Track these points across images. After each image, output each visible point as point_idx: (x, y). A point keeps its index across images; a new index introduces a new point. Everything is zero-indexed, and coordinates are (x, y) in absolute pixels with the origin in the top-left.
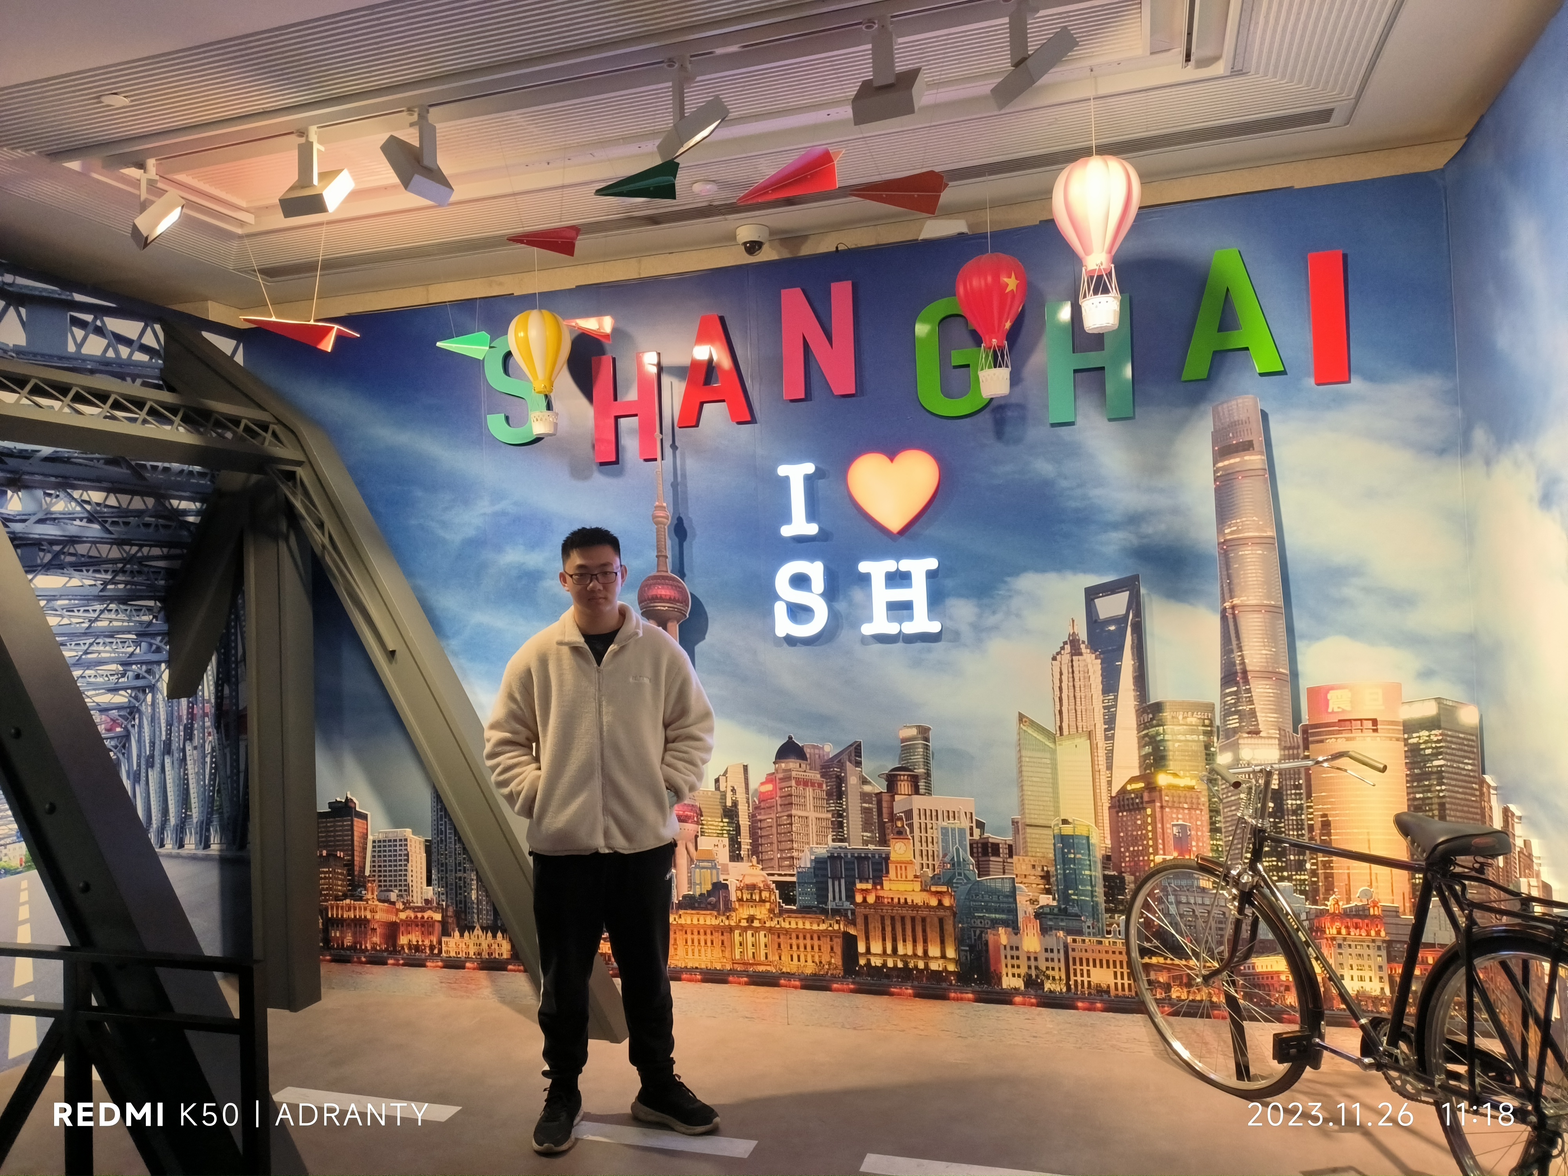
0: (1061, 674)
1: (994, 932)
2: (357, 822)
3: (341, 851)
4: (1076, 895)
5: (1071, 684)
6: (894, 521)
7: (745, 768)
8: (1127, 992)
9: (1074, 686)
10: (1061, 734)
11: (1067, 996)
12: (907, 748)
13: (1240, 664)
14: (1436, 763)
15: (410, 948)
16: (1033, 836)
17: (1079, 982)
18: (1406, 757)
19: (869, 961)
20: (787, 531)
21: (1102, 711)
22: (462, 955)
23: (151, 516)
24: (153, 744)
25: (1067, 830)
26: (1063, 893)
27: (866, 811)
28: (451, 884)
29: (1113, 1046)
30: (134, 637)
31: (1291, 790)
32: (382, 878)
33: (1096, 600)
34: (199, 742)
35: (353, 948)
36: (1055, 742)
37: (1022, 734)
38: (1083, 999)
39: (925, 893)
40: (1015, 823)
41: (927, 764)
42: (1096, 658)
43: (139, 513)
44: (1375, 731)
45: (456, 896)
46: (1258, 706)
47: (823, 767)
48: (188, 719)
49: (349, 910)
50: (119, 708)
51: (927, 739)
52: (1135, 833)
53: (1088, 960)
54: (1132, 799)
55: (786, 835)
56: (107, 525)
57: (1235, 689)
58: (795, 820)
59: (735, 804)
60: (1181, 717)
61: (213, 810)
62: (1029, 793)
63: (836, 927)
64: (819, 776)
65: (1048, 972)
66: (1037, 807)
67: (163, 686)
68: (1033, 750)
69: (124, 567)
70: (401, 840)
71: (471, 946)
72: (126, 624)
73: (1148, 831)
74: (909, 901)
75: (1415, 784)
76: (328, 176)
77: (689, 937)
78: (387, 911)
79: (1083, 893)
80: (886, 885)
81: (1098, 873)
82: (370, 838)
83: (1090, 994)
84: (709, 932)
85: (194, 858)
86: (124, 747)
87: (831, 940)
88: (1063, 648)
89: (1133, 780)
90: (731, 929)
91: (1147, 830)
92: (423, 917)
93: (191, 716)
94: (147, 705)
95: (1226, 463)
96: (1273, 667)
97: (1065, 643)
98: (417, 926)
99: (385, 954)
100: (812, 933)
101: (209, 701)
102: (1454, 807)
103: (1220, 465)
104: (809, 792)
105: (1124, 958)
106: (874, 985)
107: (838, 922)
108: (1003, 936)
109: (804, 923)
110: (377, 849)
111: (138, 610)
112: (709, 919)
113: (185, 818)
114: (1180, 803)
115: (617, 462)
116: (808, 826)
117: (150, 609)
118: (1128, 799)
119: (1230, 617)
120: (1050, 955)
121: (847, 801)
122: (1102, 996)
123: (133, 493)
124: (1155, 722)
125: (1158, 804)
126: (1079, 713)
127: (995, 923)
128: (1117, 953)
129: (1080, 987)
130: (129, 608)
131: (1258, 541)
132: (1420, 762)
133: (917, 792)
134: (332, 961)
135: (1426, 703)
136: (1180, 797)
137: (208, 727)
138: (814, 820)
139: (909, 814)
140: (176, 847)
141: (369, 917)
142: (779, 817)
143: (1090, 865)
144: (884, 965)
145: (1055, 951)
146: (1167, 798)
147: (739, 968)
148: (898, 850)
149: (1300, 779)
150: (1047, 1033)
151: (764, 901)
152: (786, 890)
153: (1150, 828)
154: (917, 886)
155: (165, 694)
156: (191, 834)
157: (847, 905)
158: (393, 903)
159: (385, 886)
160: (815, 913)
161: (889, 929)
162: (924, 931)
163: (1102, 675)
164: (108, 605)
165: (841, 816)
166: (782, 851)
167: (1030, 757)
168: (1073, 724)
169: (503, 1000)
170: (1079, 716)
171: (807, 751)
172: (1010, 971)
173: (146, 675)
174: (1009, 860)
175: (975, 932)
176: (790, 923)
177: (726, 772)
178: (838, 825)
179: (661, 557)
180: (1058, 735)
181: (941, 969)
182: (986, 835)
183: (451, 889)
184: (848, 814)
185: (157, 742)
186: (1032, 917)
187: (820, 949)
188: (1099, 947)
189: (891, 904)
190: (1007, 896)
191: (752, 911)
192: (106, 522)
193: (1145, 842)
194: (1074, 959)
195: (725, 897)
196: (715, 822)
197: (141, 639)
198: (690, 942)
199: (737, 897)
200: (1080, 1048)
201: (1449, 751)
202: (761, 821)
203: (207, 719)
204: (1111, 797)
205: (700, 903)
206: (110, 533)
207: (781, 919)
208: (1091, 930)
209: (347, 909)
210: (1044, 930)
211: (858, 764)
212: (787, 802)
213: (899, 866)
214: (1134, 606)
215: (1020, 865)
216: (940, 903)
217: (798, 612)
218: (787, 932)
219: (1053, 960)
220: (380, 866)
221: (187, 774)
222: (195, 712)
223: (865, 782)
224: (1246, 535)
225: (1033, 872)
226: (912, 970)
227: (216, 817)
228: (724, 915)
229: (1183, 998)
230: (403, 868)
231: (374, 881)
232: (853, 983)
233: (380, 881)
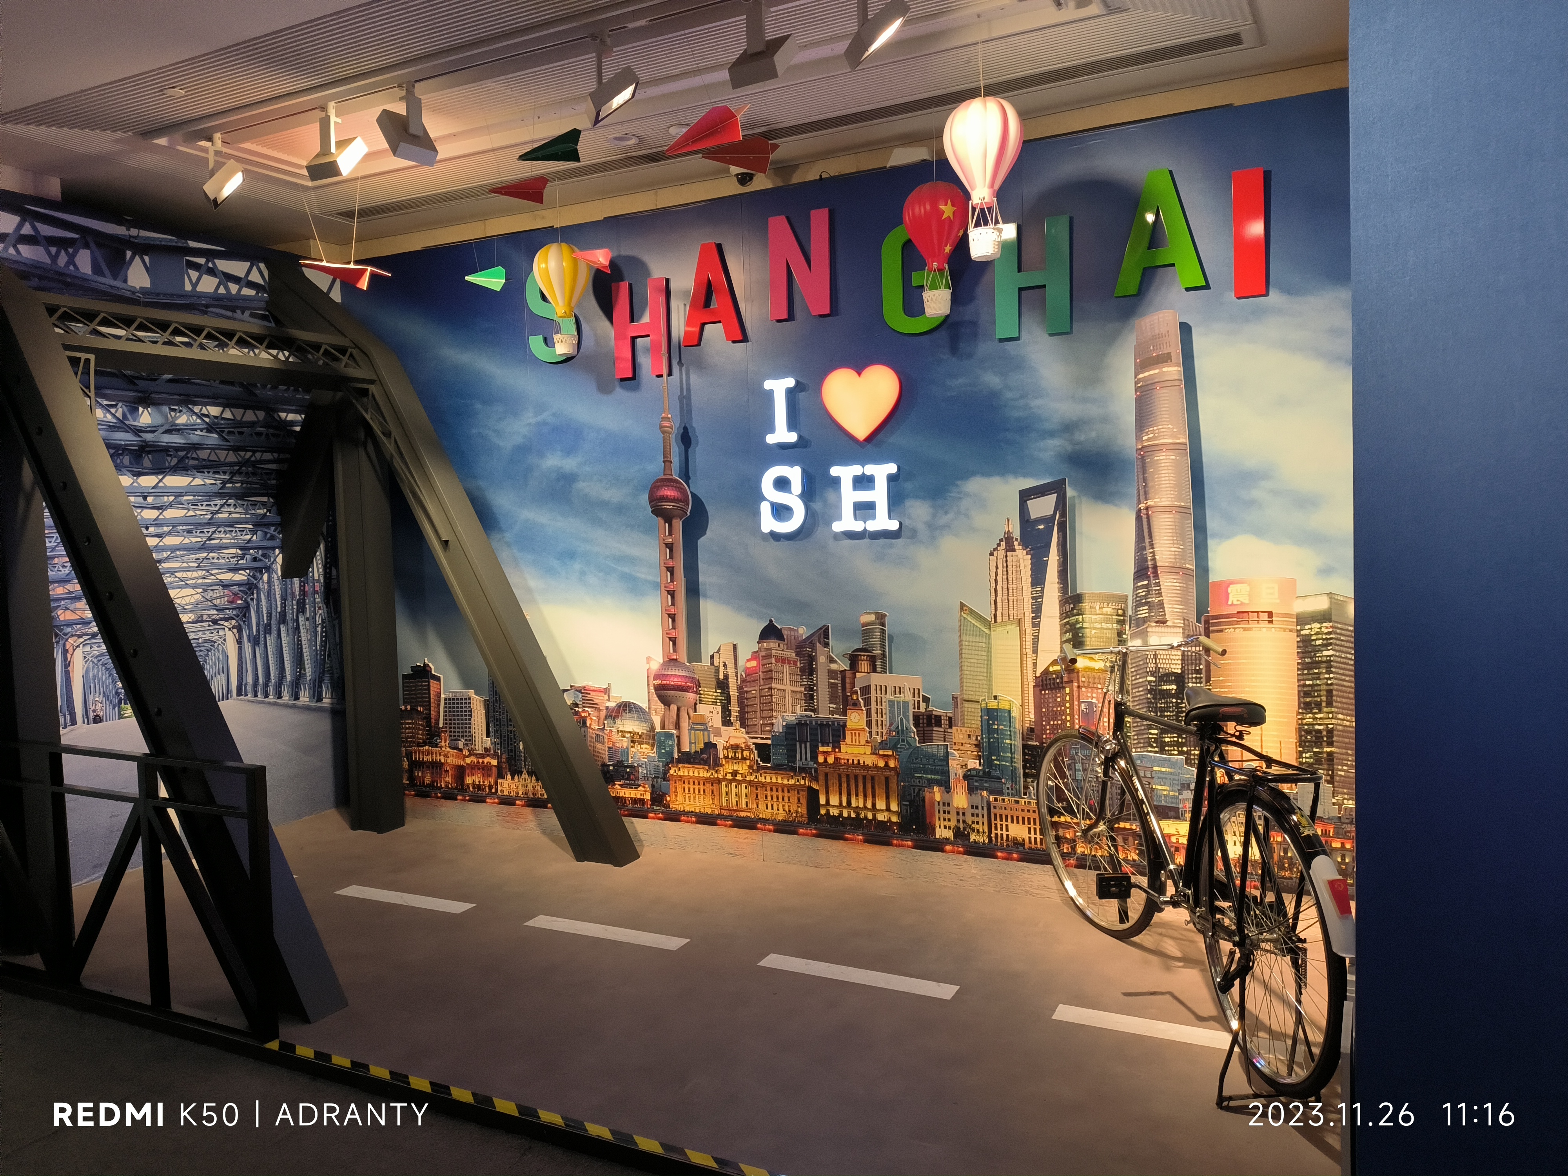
0: (997, 568)
1: (931, 791)
2: (433, 683)
3: (421, 706)
4: (999, 760)
5: (1005, 577)
6: (860, 428)
7: (735, 646)
8: (1039, 846)
9: (1007, 579)
10: (996, 621)
11: (989, 846)
12: (866, 632)
13: (1151, 560)
14: (1325, 653)
15: (474, 788)
16: (970, 710)
17: (999, 835)
18: (1298, 647)
19: (828, 811)
20: (771, 439)
21: (1031, 601)
22: (513, 794)
23: (261, 427)
24: (269, 615)
25: (993, 704)
26: (988, 759)
27: (832, 686)
28: (505, 736)
29: (1026, 891)
30: (251, 526)
31: (1192, 674)
32: (452, 730)
33: (1028, 502)
34: (310, 614)
35: (431, 785)
36: (990, 629)
37: (963, 620)
38: (1002, 849)
39: (874, 756)
40: (954, 698)
41: (883, 646)
42: (1027, 554)
43: (252, 424)
44: (1271, 622)
45: (508, 746)
46: (1166, 599)
47: (798, 647)
48: (300, 595)
49: (428, 755)
50: (239, 584)
51: (883, 625)
52: (1055, 709)
53: (1006, 816)
54: (1054, 679)
55: (768, 705)
56: (224, 435)
57: (1146, 582)
58: (775, 692)
59: (726, 677)
60: (1098, 607)
61: (324, 671)
62: (967, 672)
63: (802, 782)
64: (794, 655)
65: (973, 826)
66: (973, 685)
67: (278, 567)
68: (971, 635)
69: (239, 469)
70: (466, 699)
71: (520, 787)
72: (243, 516)
73: (1066, 708)
74: (862, 762)
75: (1306, 672)
76: (342, 144)
77: (687, 786)
78: (457, 757)
79: (1004, 759)
80: (843, 748)
81: (1018, 743)
82: (443, 696)
83: (1008, 845)
84: (702, 783)
85: (307, 708)
86: (245, 615)
87: (798, 793)
88: (999, 545)
89: (1054, 662)
90: (719, 781)
91: (1065, 706)
92: (483, 762)
93: (303, 593)
94: (263, 582)
95: (1147, 374)
96: (1181, 563)
97: (1001, 540)
98: (479, 769)
99: (456, 791)
100: (783, 786)
101: (318, 581)
102: (1340, 694)
103: (1141, 376)
104: (786, 669)
105: (1036, 816)
106: (832, 831)
107: (804, 778)
108: (937, 794)
109: (777, 778)
110: (448, 706)
111: (254, 504)
112: (702, 772)
113: (300, 675)
114: (1094, 683)
115: (634, 378)
116: (785, 698)
117: (264, 504)
118: (1050, 679)
119: (1144, 517)
120: (975, 811)
121: (817, 677)
122: (1018, 848)
123: (246, 407)
124: (1075, 611)
125: (1076, 684)
126: (1011, 603)
127: (931, 783)
128: (1031, 811)
129: (999, 839)
130: (246, 503)
131: (1172, 447)
132: (1311, 652)
133: (874, 670)
134: (416, 795)
135: (1319, 597)
136: (1094, 678)
137: (318, 603)
138: (790, 692)
139: (866, 690)
140: (292, 699)
141: (443, 761)
142: (762, 689)
143: (1011, 735)
144: (841, 814)
145: (980, 808)
146: (1083, 679)
147: (725, 813)
148: (855, 719)
149: (1200, 664)
150: (971, 877)
151: (745, 759)
152: (763, 751)
153: (1068, 705)
154: (868, 750)
155: (280, 574)
156: (305, 689)
157: (811, 764)
158: (461, 750)
159: (455, 736)
160: (785, 770)
161: (844, 785)
162: (873, 788)
163: (1031, 569)
164: (227, 501)
165: (812, 690)
166: (764, 718)
167: (968, 641)
168: (1005, 612)
169: (544, 832)
170: (1011, 605)
171: (785, 632)
172: (943, 824)
173: (263, 558)
174: (949, 730)
175: (914, 789)
176: (765, 779)
177: (719, 650)
178: (810, 698)
179: (667, 462)
180: (993, 622)
181: (886, 820)
182: (930, 708)
183: (505, 740)
184: (817, 687)
185: (274, 613)
186: (961, 778)
187: (789, 800)
188: (1016, 806)
189: (847, 764)
190: (941, 760)
191: (735, 767)
192: (223, 432)
193: (1064, 717)
194: (995, 815)
195: (715, 754)
196: (710, 692)
197: (257, 529)
198: (687, 791)
199: (724, 755)
200: (999, 892)
201: (1338, 642)
202: (747, 692)
203: (317, 596)
204: (1036, 677)
205: (694, 759)
206: (227, 441)
207: (758, 774)
208: (1010, 791)
209: (426, 753)
210: (971, 790)
211: (826, 645)
212: (768, 677)
213: (853, 732)
214: (1061, 507)
215: (958, 734)
216: (887, 764)
217: (781, 511)
218: (763, 785)
219: (977, 815)
220: (450, 720)
221: (301, 640)
222: (306, 589)
223: (832, 661)
224: (1162, 441)
225: (968, 741)
226: (863, 820)
227: (327, 677)
228: (713, 769)
229: (1086, 853)
230: (468, 722)
231: (446, 731)
232: (815, 829)
233: (451, 732)
